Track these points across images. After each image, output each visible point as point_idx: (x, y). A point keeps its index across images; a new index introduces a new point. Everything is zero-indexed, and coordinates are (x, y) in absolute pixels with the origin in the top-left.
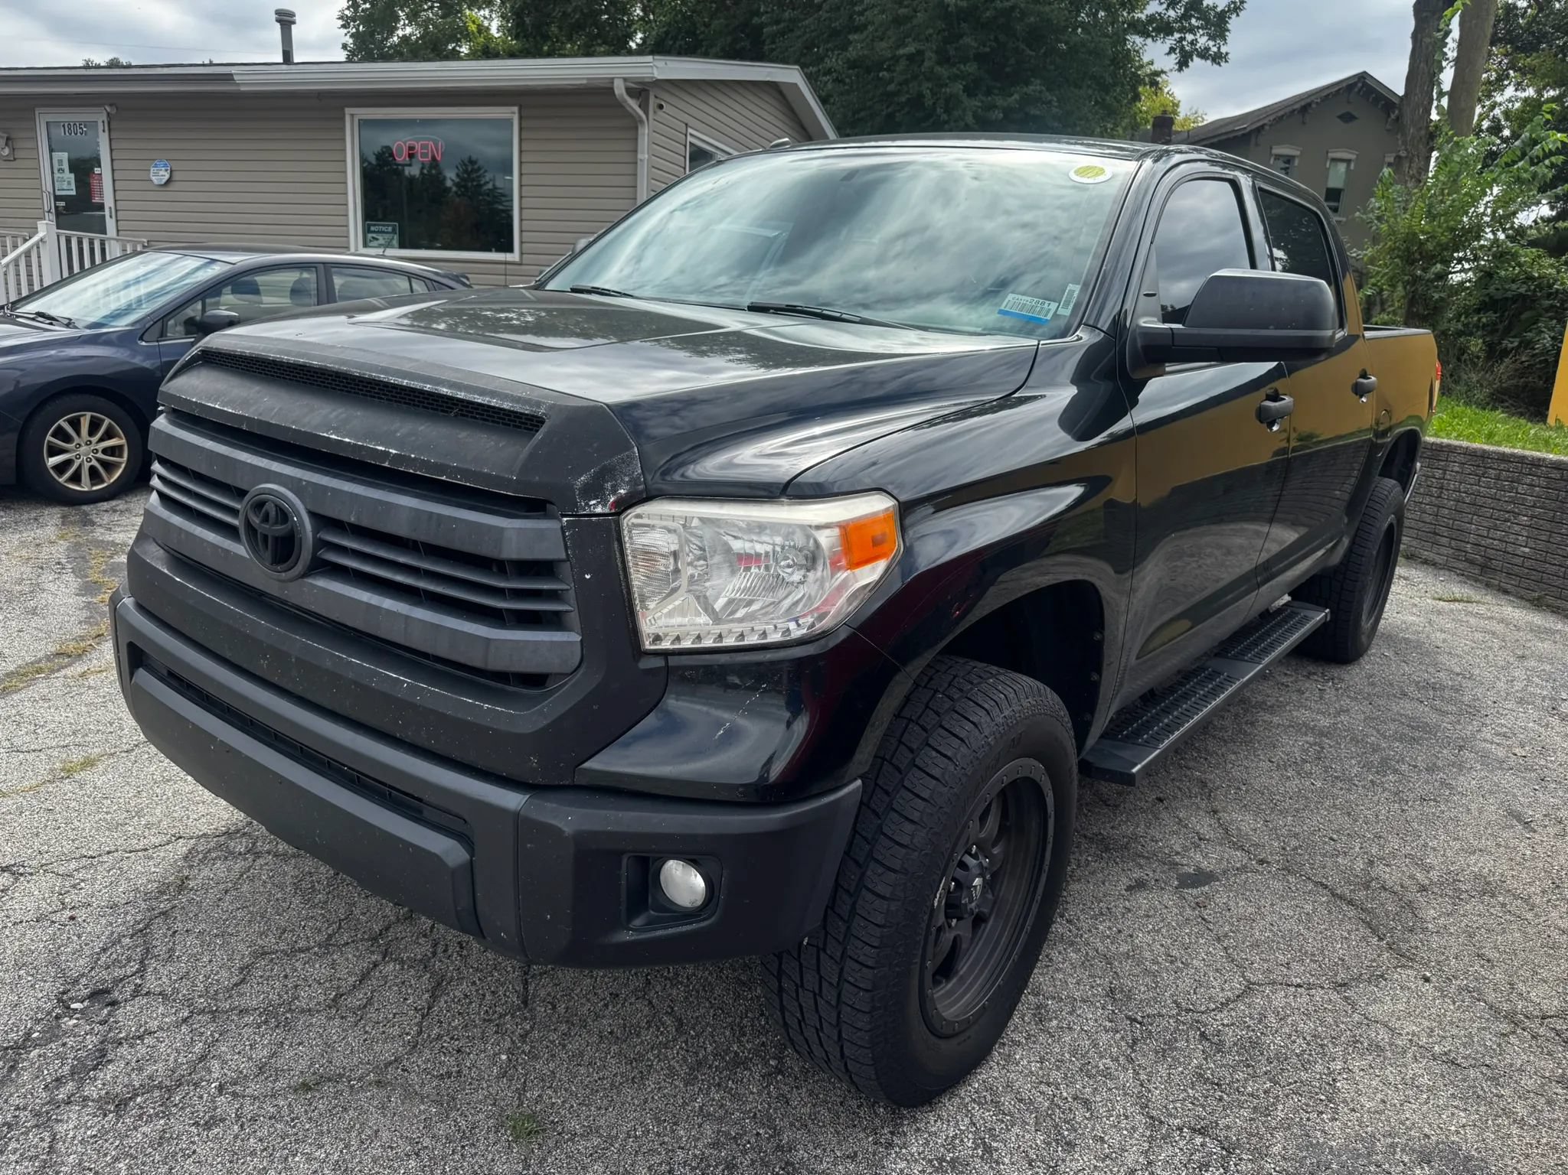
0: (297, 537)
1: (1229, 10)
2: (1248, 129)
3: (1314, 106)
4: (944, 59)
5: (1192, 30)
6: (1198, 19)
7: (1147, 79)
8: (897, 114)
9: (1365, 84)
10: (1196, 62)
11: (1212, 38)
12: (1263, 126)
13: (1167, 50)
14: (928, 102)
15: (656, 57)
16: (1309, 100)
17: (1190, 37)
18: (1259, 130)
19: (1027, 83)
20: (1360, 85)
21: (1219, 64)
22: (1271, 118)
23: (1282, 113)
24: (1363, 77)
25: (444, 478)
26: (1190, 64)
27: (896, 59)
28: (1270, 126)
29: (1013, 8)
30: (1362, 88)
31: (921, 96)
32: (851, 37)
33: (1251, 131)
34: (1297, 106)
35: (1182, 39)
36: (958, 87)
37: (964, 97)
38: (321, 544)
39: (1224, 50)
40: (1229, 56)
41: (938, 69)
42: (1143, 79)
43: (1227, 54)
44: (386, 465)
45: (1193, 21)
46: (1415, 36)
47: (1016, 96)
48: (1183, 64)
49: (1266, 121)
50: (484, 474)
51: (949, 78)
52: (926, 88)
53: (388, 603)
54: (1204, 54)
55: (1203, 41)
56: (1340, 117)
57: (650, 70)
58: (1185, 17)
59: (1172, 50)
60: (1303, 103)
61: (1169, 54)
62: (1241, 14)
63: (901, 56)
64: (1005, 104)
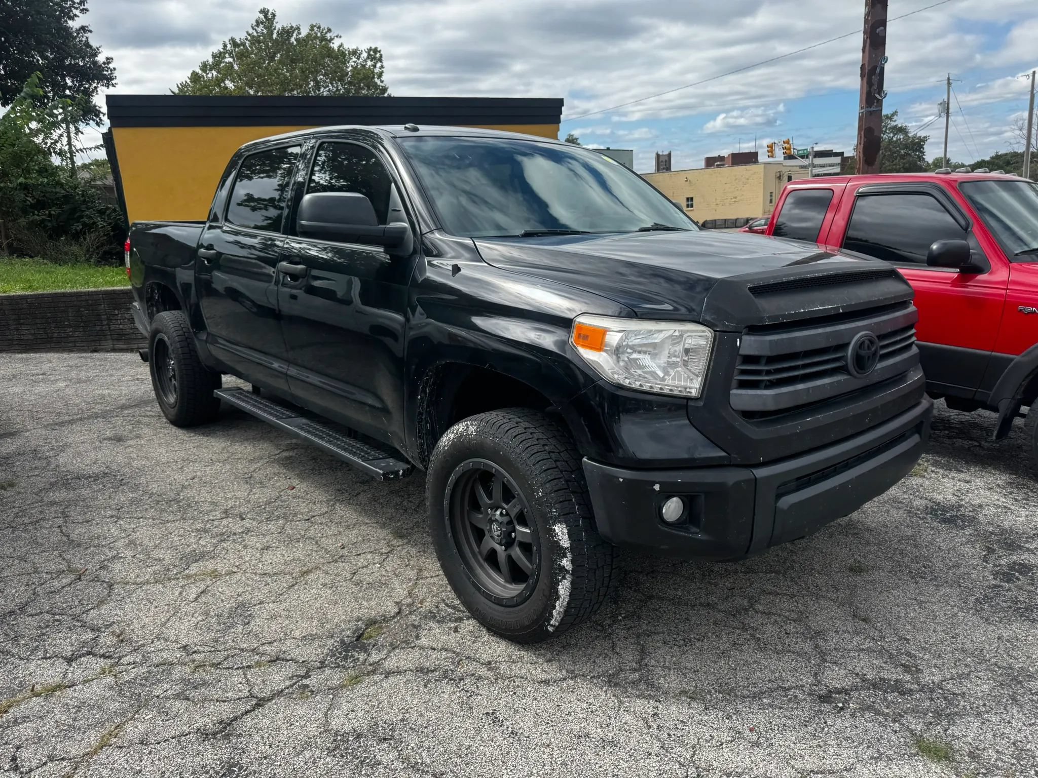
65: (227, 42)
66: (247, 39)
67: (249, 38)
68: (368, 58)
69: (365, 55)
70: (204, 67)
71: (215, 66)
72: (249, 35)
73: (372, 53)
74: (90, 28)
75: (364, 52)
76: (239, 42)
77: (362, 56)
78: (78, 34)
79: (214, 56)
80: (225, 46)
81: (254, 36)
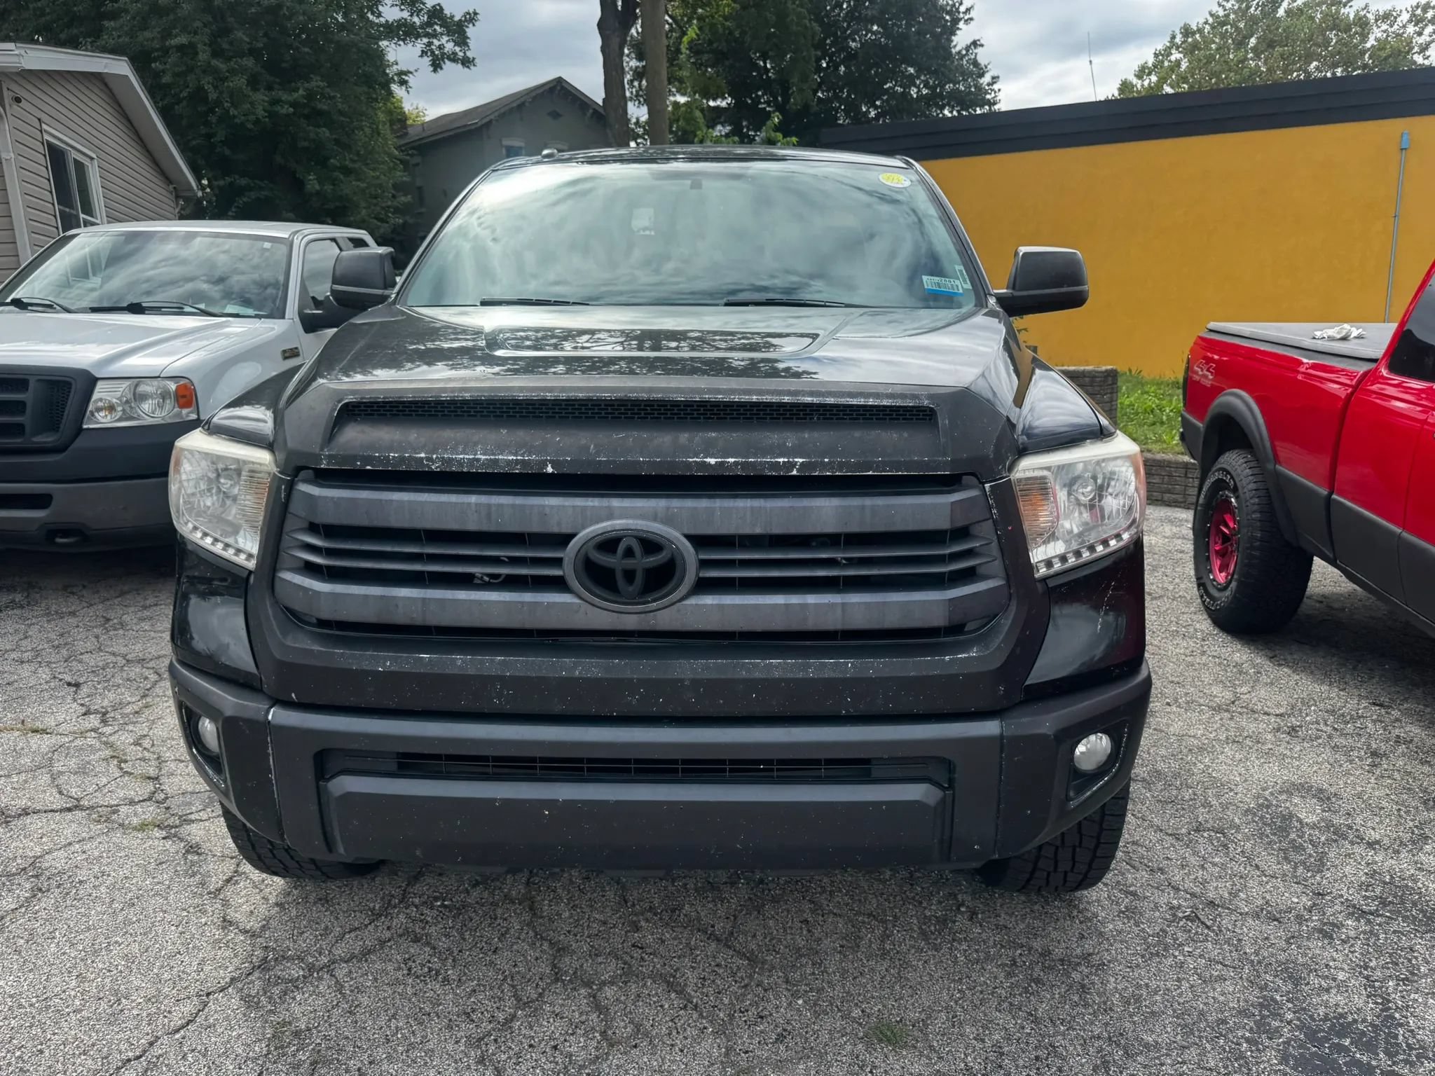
0: (678, 562)
1: (466, 20)
2: (480, 124)
3: (527, 104)
4: (217, 53)
5: (435, 35)
6: (441, 26)
7: (396, 78)
8: (176, 107)
9: (563, 88)
10: (448, 65)
11: (457, 44)
12: (491, 121)
13: (420, 53)
14: (213, 96)
15: (18, 45)
16: (522, 100)
17: (436, 42)
18: (488, 125)
19: (308, 80)
20: (559, 88)
21: (468, 67)
22: (496, 114)
23: (502, 111)
24: (560, 81)
25: (870, 473)
26: (444, 66)
27: (166, 51)
28: (497, 120)
29: (280, 6)
30: (559, 91)
31: (200, 89)
32: (106, 23)
33: (483, 125)
34: (515, 105)
35: (430, 44)
36: (240, 82)
37: (248, 91)
38: (704, 564)
39: (469, 54)
40: (476, 61)
41: (214, 62)
42: (392, 78)
43: (474, 59)
44: (795, 472)
45: (437, 28)
46: (603, 49)
47: (301, 92)
48: (436, 66)
49: (492, 117)
50: (915, 461)
51: (228, 71)
52: (207, 83)
53: (811, 599)
54: (453, 58)
55: (449, 47)
56: (549, 114)
57: (15, 59)
58: (429, 24)
59: (423, 53)
60: (519, 102)
61: (421, 56)
62: (476, 24)
63: (172, 47)
64: (290, 98)
65: (1178, 32)
66: (1206, 23)
67: (1211, 20)
68: (1410, 21)
69: (1405, 17)
70: (1142, 72)
71: (1158, 65)
72: (1212, 15)
73: (1419, 12)
74: (982, 42)
75: (1404, 12)
76: (1195, 28)
77: (1399, 19)
78: (967, 51)
79: (1156, 55)
80: (1173, 37)
81: (1218, 17)
